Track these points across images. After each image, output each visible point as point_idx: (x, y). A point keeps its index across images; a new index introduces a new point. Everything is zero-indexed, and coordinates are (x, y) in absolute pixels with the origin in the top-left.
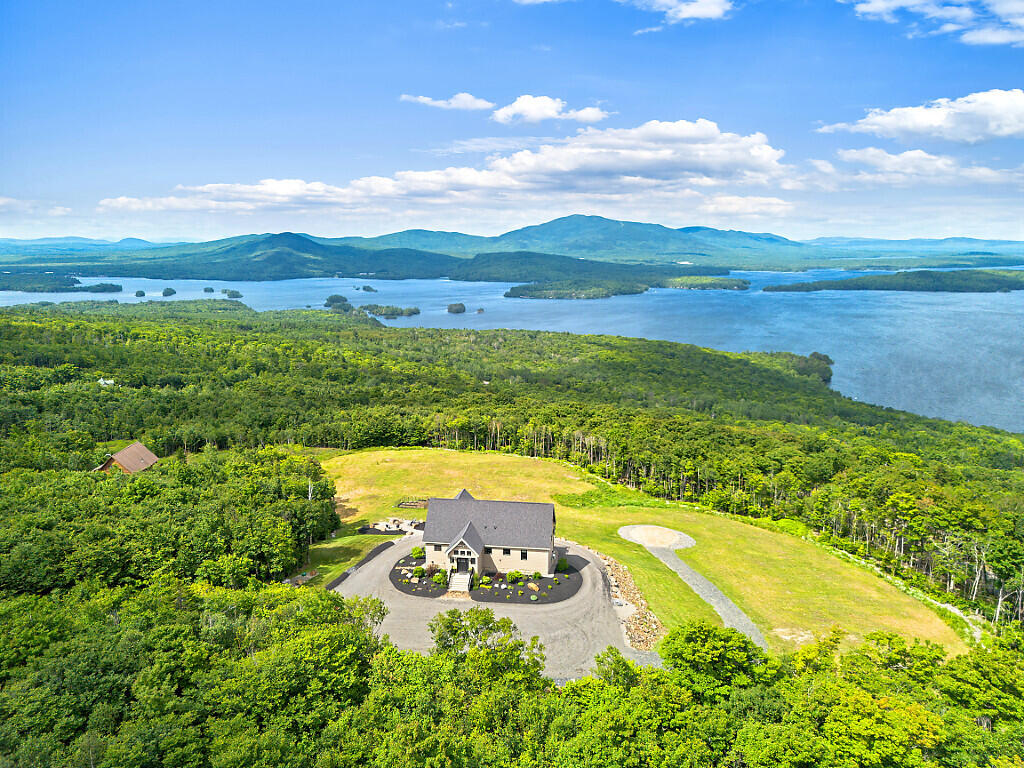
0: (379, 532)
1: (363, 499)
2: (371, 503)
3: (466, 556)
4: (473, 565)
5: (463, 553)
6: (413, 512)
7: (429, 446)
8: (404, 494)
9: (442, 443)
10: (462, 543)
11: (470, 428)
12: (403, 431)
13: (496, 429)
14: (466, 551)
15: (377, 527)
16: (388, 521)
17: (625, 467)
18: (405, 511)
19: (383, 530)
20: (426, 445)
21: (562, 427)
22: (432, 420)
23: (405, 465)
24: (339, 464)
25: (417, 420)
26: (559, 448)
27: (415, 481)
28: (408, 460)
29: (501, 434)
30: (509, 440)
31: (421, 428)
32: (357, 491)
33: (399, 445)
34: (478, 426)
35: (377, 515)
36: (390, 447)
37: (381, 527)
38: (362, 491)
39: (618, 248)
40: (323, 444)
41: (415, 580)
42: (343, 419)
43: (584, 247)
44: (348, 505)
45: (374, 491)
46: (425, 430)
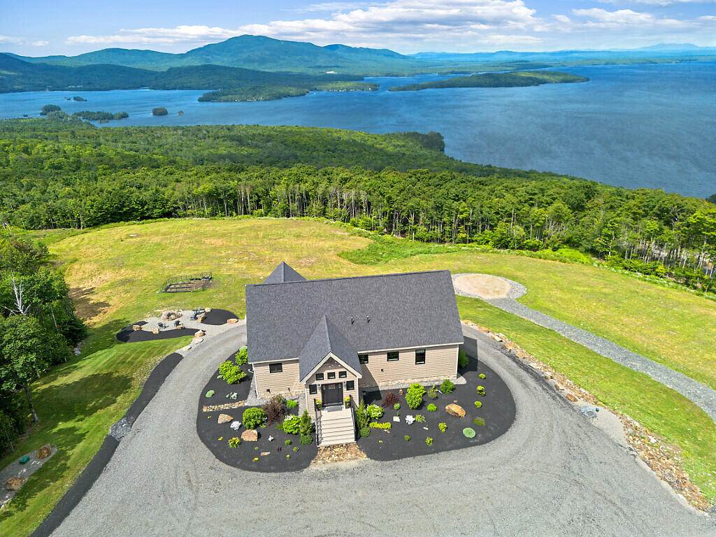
0: (149, 336)
1: (113, 285)
2: (127, 292)
3: (337, 380)
4: (350, 392)
5: (331, 375)
6: (189, 297)
7: (176, 217)
8: (166, 273)
9: (189, 212)
10: (331, 360)
11: (219, 195)
12: (143, 204)
13: (245, 193)
14: (337, 371)
15: (145, 328)
16: (159, 315)
17: (391, 217)
18: (177, 296)
19: (156, 331)
20: (172, 216)
21: (316, 184)
22: (174, 189)
23: (156, 239)
24: (73, 245)
25: (157, 191)
26: (316, 206)
27: (175, 256)
28: (156, 234)
29: (251, 198)
30: (261, 203)
31: (163, 199)
32: (102, 276)
33: (142, 219)
34: (225, 191)
35: (139, 308)
36: (131, 222)
37: (152, 326)
38: (109, 276)
39: (282, 62)
40: (50, 225)
41: (250, 436)
42: (69, 196)
43: (256, 62)
44: (94, 299)
45: (125, 273)
46: (168, 200)
